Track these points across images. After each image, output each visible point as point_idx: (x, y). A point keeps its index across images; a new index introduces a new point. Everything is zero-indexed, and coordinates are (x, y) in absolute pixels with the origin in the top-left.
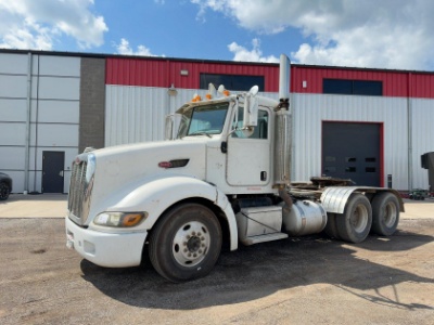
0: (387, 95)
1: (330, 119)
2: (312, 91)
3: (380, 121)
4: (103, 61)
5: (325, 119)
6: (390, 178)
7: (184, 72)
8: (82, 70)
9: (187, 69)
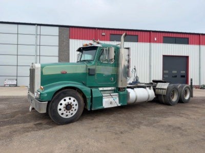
0: (191, 44)
1: (166, 54)
2: (158, 42)
3: (187, 55)
4: (68, 28)
5: (164, 54)
6: (191, 80)
7: (103, 34)
8: (60, 32)
9: (104, 33)
